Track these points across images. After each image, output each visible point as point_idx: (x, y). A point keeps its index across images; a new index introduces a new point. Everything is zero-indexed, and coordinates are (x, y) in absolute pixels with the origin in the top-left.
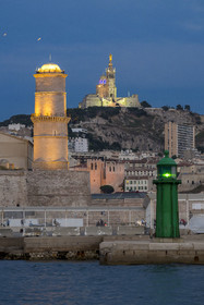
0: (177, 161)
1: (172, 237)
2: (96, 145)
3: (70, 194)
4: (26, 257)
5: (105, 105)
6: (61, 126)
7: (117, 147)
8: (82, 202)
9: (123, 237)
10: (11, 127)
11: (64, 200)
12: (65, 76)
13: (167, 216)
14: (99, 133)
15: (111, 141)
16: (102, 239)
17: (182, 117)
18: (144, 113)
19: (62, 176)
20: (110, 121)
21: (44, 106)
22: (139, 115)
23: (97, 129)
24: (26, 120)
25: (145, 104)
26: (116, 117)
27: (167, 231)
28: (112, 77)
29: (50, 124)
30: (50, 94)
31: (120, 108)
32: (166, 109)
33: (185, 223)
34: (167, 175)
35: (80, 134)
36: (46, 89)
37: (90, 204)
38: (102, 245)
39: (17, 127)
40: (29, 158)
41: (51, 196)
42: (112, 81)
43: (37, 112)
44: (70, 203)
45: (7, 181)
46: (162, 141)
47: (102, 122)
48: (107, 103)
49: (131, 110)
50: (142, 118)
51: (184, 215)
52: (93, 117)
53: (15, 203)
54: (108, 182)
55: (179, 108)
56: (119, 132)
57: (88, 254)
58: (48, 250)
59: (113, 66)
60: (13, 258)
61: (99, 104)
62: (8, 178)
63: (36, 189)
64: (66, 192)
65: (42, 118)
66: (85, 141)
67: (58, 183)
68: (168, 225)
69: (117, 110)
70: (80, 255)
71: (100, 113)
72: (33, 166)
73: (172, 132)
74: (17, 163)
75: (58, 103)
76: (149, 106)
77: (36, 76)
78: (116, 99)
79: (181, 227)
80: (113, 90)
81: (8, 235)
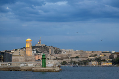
0: (51, 55)
1: (44, 67)
2: (37, 52)
3: (32, 60)
4: (21, 71)
6: (31, 49)
7: (41, 53)
8: (34, 62)
9: (37, 67)
10: (23, 49)
12: (31, 41)
13: (44, 64)
14: (38, 50)
15: (40, 51)
16: (33, 68)
17: (52, 48)
19: (31, 57)
21: (28, 46)
24: (25, 48)
25: (46, 46)
26: (41, 48)
27: (44, 66)
28: (40, 41)
29: (29, 49)
30: (29, 44)
32: (49, 46)
33: (47, 65)
34: (44, 57)
35: (35, 50)
36: (28, 43)
37: (35, 62)
38: (33, 69)
39: (24, 49)
40: (25, 54)
41: (29, 61)
43: (27, 47)
45: (21, 58)
46: (49, 52)
47: (39, 48)
50: (45, 48)
51: (47, 64)
52: (37, 47)
53: (23, 62)
54: (39, 58)
55: (51, 46)
56: (41, 50)
57: (31, 70)
58: (24, 69)
60: (18, 71)
61: (38, 45)
63: (26, 59)
65: (27, 48)
66: (36, 51)
67: (30, 58)
68: (44, 65)
69: (41, 46)
70: (30, 70)
72: (26, 55)
73: (50, 50)
74: (23, 55)
75: (30, 45)
79: (46, 66)
81: (18, 67)
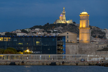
5: (62, 23)
8: (95, 53)
11: (90, 52)
12: (89, 15)
18: (74, 25)
19: (89, 45)
20: (64, 28)
21: (83, 24)
22: (73, 26)
23: (60, 30)
25: (74, 23)
26: (66, 27)
28: (64, 14)
30: (85, 21)
31: (67, 24)
41: (86, 51)
42: (64, 15)
44: (91, 53)
45: (73, 46)
47: (62, 28)
48: (63, 22)
49: (70, 24)
50: (74, 27)
52: (59, 26)
53: (75, 53)
59: (65, 11)
61: (60, 23)
62: (73, 45)
63: (81, 49)
64: (90, 50)
65: (82, 28)
67: (88, 47)
69: (66, 24)
71: (61, 25)
72: (80, 42)
74: (74, 41)
76: (76, 23)
77: (80, 15)
78: (65, 21)
80: (64, 18)
